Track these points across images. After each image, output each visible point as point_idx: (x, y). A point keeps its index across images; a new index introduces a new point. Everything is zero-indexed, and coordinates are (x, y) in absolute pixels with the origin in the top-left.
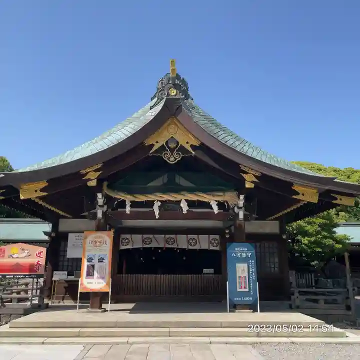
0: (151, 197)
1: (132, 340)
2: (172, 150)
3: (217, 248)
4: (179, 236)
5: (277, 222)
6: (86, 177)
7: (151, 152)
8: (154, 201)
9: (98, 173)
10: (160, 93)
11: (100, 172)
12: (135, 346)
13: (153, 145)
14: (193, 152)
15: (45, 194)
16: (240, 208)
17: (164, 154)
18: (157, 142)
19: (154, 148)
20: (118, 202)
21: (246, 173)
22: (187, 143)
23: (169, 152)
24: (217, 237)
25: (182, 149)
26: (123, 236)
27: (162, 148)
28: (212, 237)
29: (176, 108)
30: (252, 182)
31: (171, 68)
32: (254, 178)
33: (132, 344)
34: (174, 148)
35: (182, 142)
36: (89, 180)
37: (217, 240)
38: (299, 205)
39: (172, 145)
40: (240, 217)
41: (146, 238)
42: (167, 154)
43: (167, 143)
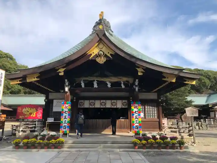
1: (81, 149)
2: (101, 57)
3: (126, 107)
4: (107, 101)
5: (156, 94)
7: (90, 58)
9: (64, 69)
12: (83, 152)
13: (91, 54)
14: (111, 58)
15: (39, 79)
16: (136, 86)
17: (97, 59)
18: (93, 53)
19: (92, 56)
20: (76, 83)
21: (139, 68)
22: (109, 53)
24: (126, 101)
25: (106, 56)
26: (80, 101)
27: (96, 56)
28: (124, 101)
30: (142, 72)
32: (143, 70)
33: (81, 151)
35: (106, 52)
36: (60, 72)
37: (126, 102)
38: (166, 84)
40: (136, 90)
41: (91, 102)
42: (99, 59)
43: (98, 53)
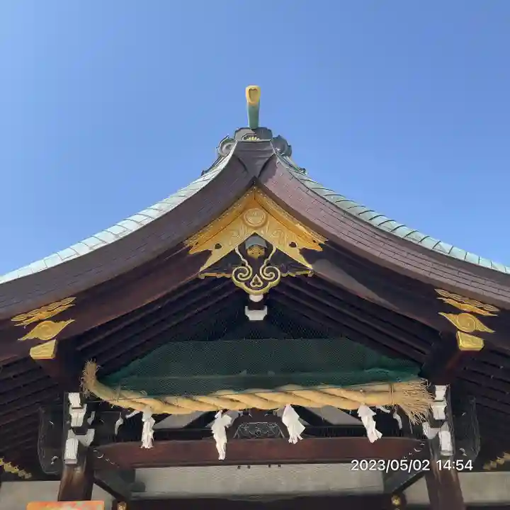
0: (206, 404)
2: (256, 264)
6: (30, 336)
7: (202, 269)
8: (215, 413)
9: (63, 325)
10: (225, 146)
11: (69, 322)
14: (309, 266)
17: (236, 273)
18: (218, 246)
19: (210, 262)
20: (125, 420)
21: (456, 311)
22: (293, 245)
23: (248, 268)
25: (281, 258)
27: (231, 259)
29: (261, 163)
30: (477, 334)
31: (247, 89)
32: (479, 323)
34: (261, 259)
35: (280, 243)
36: (37, 342)
39: (255, 253)
42: (244, 272)
43: (242, 247)
